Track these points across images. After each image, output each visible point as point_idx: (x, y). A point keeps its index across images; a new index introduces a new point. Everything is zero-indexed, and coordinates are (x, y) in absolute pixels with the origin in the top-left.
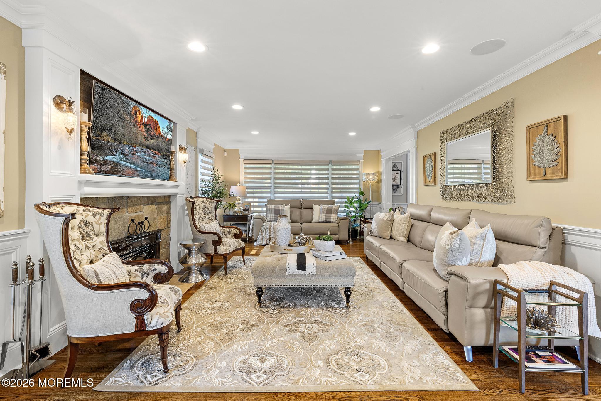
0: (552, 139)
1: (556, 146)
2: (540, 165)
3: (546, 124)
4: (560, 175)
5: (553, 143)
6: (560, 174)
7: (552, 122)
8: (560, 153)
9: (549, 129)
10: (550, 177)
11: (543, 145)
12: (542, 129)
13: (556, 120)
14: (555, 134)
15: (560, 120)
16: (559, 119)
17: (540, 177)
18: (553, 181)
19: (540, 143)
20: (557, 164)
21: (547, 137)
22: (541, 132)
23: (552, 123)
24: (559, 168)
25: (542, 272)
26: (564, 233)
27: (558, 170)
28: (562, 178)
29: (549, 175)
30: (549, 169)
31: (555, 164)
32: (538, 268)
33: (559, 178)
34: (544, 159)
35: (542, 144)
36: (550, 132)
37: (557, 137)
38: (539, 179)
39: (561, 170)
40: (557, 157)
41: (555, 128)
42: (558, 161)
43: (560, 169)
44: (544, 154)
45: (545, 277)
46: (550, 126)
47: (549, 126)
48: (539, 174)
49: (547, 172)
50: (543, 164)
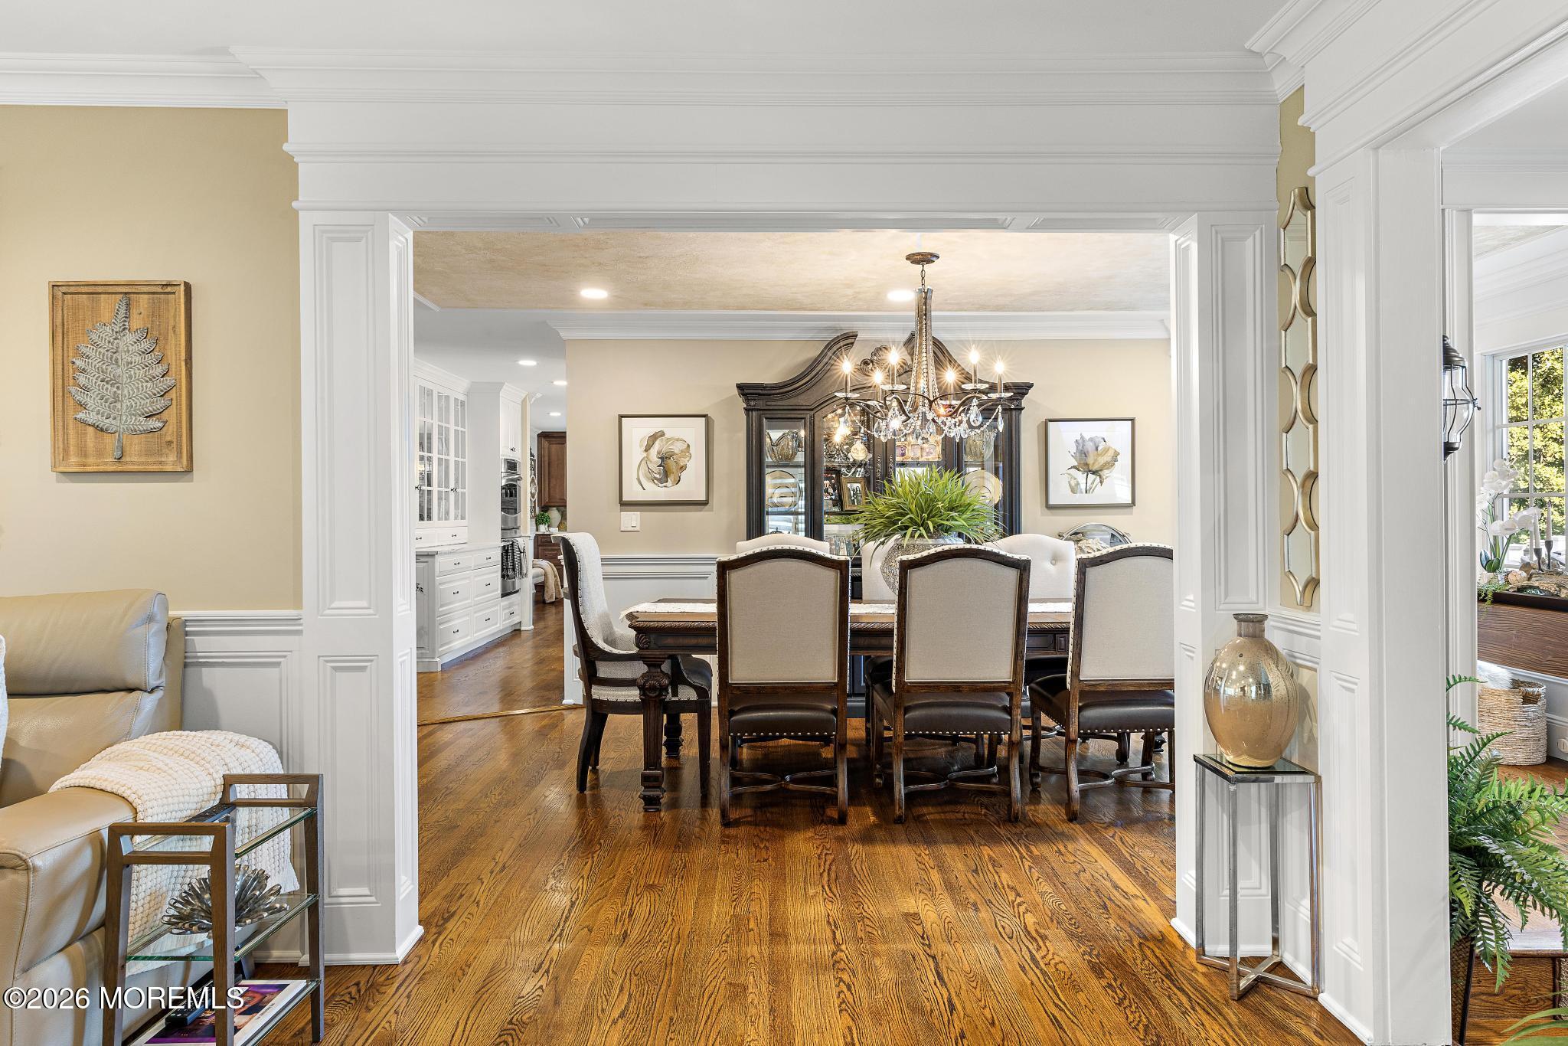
0: (145, 345)
1: (159, 370)
2: (105, 423)
3: (126, 293)
4: (170, 461)
5: (150, 359)
6: (172, 458)
7: (145, 293)
8: (173, 394)
9: (134, 312)
10: (143, 464)
11: (117, 360)
12: (108, 306)
13: (160, 290)
14: (156, 333)
15: (174, 293)
16: (169, 289)
17: (106, 463)
18: (150, 477)
19: (103, 351)
20: (161, 425)
21: (129, 338)
22: (106, 315)
23: (146, 296)
24: (169, 438)
25: (198, 759)
26: (187, 634)
27: (164, 445)
28: (179, 469)
29: (135, 459)
30: (136, 439)
31: (154, 424)
32: (182, 750)
33: (169, 468)
34: (118, 405)
35: (110, 354)
36: (137, 322)
37: (161, 343)
38: (102, 468)
39: (174, 445)
40: (161, 403)
41: (155, 313)
42: (165, 416)
43: (170, 443)
44: (118, 388)
45: (211, 770)
46: (138, 302)
47: (134, 305)
48: (100, 453)
49: (127, 449)
50: (113, 422)
